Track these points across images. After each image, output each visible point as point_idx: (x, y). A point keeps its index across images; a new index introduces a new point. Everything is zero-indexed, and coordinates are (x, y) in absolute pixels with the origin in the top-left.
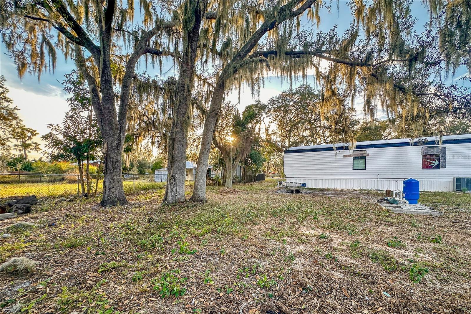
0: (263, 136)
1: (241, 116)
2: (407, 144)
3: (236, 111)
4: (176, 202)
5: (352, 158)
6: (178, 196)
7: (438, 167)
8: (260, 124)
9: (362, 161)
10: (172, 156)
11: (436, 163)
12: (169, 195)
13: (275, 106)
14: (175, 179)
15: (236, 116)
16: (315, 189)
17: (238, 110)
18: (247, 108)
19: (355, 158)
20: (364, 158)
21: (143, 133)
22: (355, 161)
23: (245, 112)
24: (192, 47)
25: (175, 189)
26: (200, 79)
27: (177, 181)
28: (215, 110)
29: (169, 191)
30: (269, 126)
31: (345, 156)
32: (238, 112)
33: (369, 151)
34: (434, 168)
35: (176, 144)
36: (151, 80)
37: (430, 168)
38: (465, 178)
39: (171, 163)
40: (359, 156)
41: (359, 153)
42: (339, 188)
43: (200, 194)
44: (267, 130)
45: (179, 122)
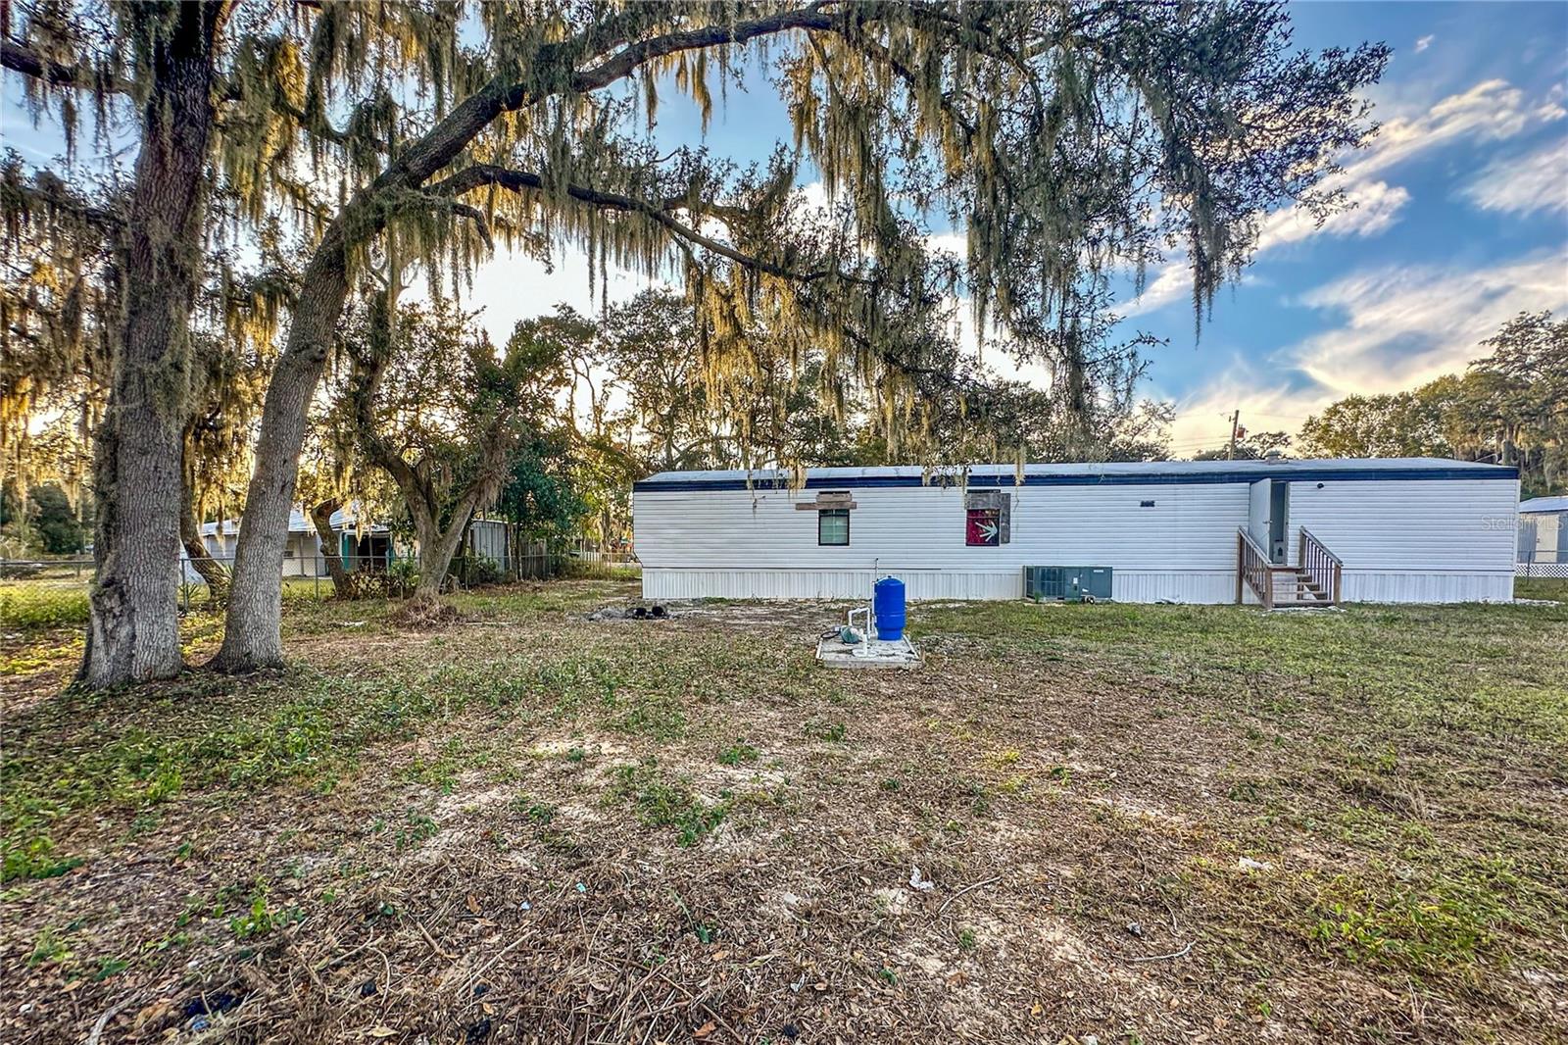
0: (584, 426)
1: (501, 355)
2: (915, 481)
3: (480, 335)
4: (130, 681)
5: (816, 514)
6: (144, 657)
7: (995, 541)
8: (574, 387)
9: (840, 522)
10: (112, 506)
11: (993, 531)
12: (99, 654)
13: (623, 332)
14: (122, 595)
15: (481, 353)
16: (722, 600)
17: (485, 333)
18: (519, 327)
19: (823, 513)
20: (844, 513)
21: (28, 384)
22: (826, 521)
23: (514, 339)
24: (177, 107)
25: (124, 632)
26: (300, 205)
27: (135, 602)
28: (308, 347)
29: (99, 639)
30: (606, 396)
31: (800, 507)
32: (486, 339)
33: (856, 493)
34: (988, 544)
35: (122, 461)
36: (28, 172)
37: (982, 542)
38: (1037, 568)
39: (107, 532)
40: (833, 507)
41: (831, 499)
42: (783, 596)
43: (254, 643)
44: (598, 410)
45: (135, 378)
